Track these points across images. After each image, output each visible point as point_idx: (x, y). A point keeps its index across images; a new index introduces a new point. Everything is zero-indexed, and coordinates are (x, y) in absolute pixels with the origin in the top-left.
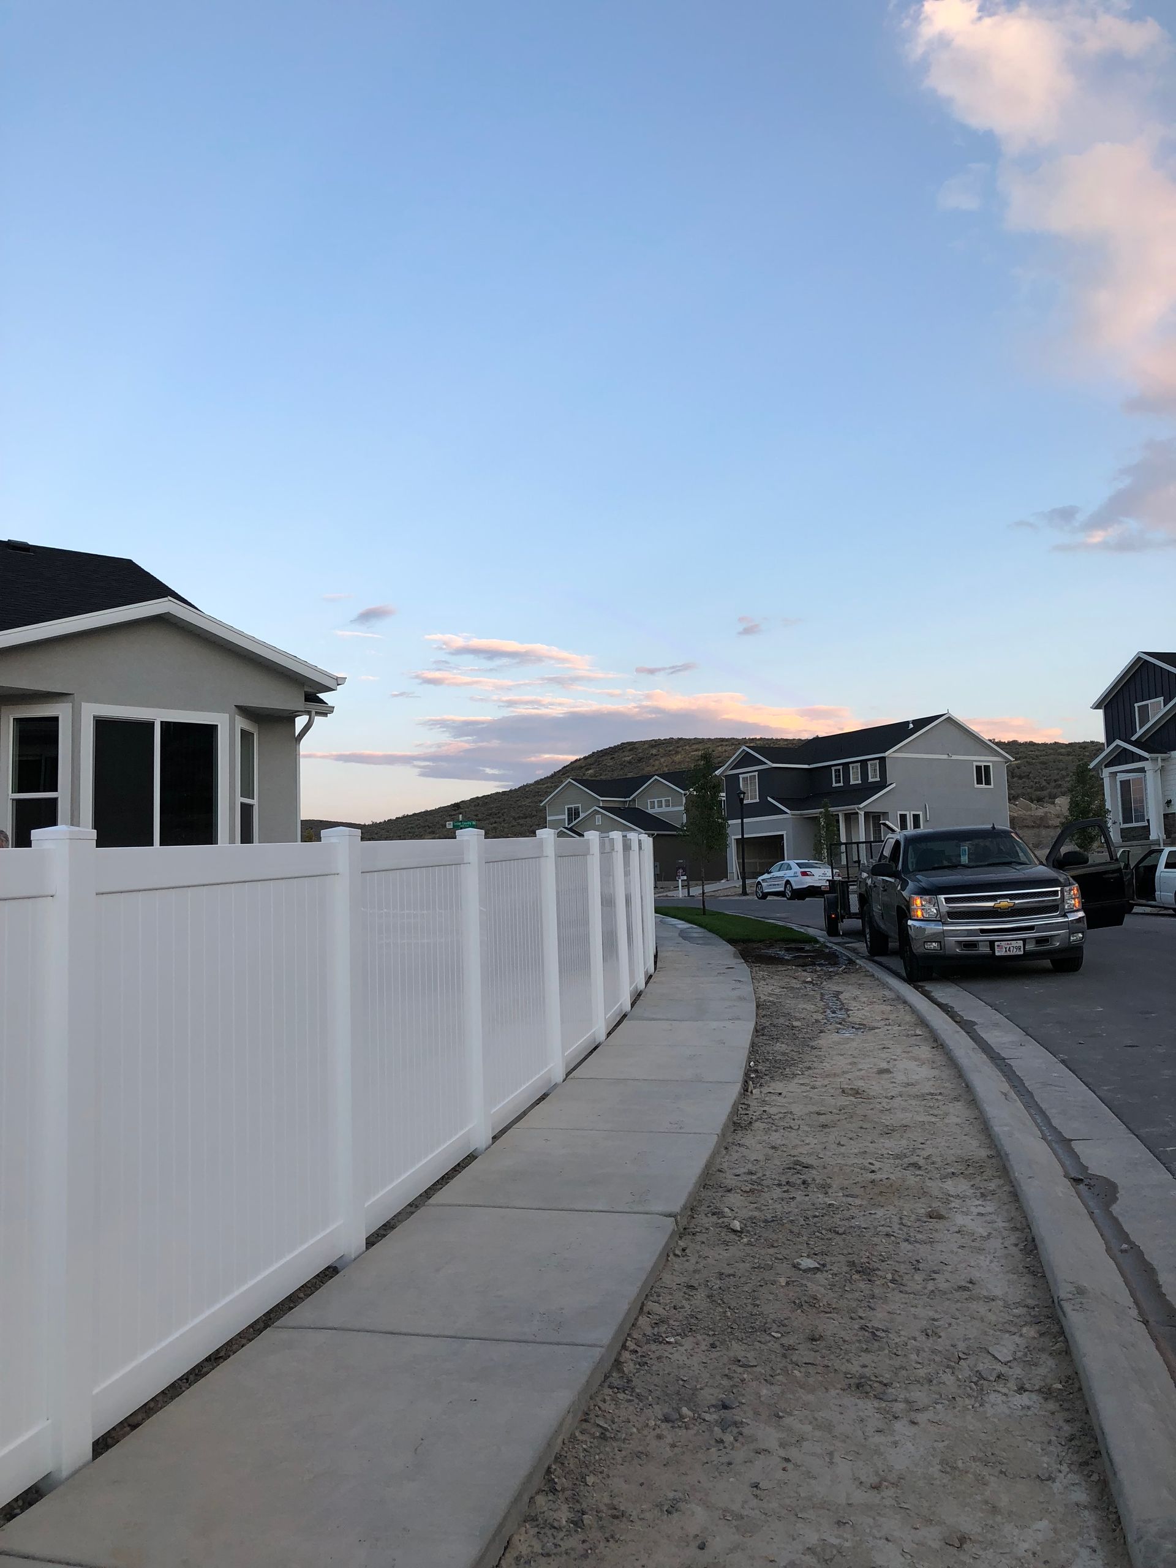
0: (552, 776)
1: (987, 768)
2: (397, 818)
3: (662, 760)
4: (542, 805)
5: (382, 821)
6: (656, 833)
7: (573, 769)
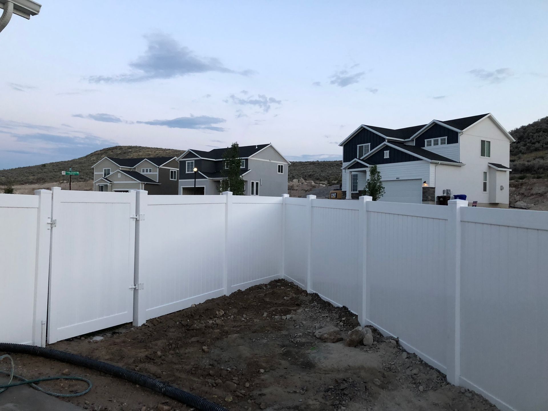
0: (86, 157)
1: (282, 166)
2: (15, 168)
3: (134, 154)
4: (92, 167)
5: (8, 169)
6: (146, 183)
7: (95, 154)
